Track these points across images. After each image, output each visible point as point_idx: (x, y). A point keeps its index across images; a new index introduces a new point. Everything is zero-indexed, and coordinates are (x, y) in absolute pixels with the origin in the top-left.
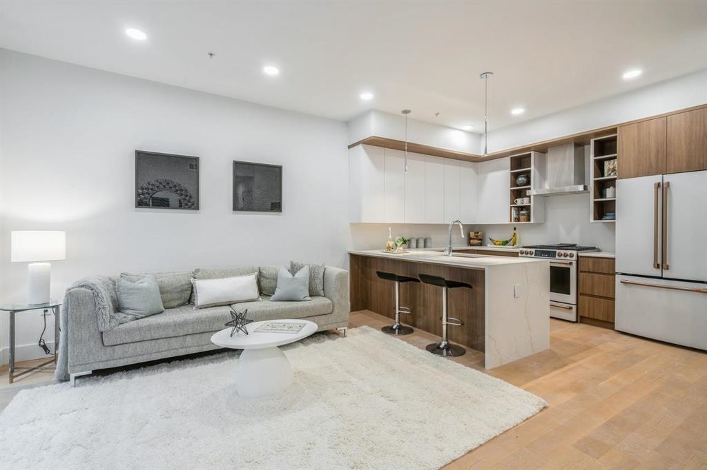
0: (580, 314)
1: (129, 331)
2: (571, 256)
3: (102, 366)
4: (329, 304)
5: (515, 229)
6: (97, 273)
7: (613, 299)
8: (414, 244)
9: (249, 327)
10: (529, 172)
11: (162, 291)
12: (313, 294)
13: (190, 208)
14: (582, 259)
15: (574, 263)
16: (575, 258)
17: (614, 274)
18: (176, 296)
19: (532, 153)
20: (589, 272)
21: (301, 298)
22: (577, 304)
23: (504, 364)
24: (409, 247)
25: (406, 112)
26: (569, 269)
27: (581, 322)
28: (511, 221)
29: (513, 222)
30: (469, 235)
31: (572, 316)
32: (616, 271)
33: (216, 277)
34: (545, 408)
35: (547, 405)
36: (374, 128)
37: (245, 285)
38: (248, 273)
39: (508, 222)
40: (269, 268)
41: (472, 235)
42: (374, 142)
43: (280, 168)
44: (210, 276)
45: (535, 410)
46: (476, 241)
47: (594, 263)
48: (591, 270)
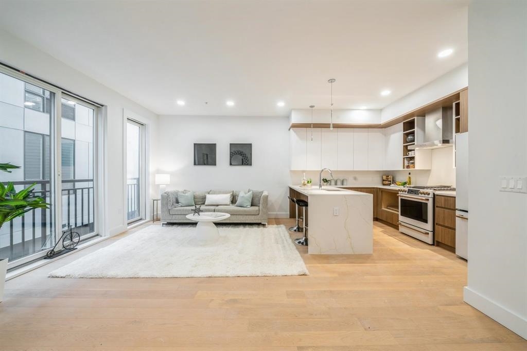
0: (436, 239)
2: (429, 194)
5: (410, 174)
7: (455, 229)
8: (333, 183)
10: (414, 131)
11: (195, 198)
14: (438, 197)
15: (431, 201)
16: (431, 195)
17: (455, 210)
18: (200, 200)
19: (416, 118)
20: (442, 208)
21: (245, 206)
22: (434, 231)
23: (322, 254)
24: (330, 185)
25: (312, 107)
26: (427, 204)
27: (438, 246)
28: (404, 168)
29: (405, 169)
30: (383, 178)
31: (429, 239)
32: (457, 208)
33: (217, 194)
34: (304, 275)
35: (307, 273)
37: (226, 198)
39: (401, 169)
41: (385, 178)
44: (215, 193)
46: (387, 182)
47: (445, 200)
48: (443, 206)
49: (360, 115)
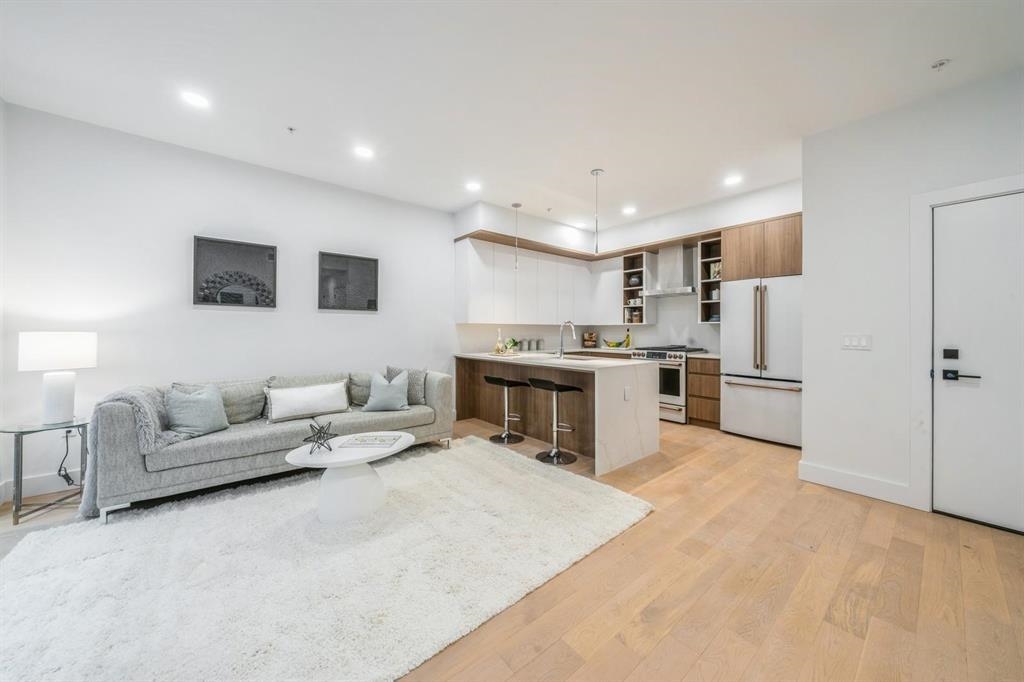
0: (689, 415)
1: (179, 453)
2: (681, 357)
3: (144, 497)
4: (431, 413)
5: (628, 330)
6: (139, 383)
7: (719, 400)
8: (526, 346)
9: (333, 442)
10: (641, 272)
11: (227, 403)
12: (412, 402)
13: (268, 305)
14: (690, 360)
15: (684, 364)
16: (684, 359)
17: (719, 375)
18: (245, 408)
19: (644, 253)
20: (696, 373)
21: (399, 407)
22: (686, 406)
23: (613, 470)
24: (521, 349)
25: (516, 205)
26: (679, 370)
27: (690, 424)
28: (624, 322)
29: (626, 324)
30: (583, 336)
31: (681, 418)
32: (721, 372)
33: (297, 385)
34: (652, 512)
35: (654, 508)
36: (482, 221)
37: (331, 394)
38: (335, 380)
39: (621, 323)
40: (361, 373)
41: (586, 336)
42: (481, 237)
43: (375, 261)
44: (287, 384)
45: (642, 515)
46: (590, 343)
47: (701, 364)
48: (699, 371)
49: (571, 236)
